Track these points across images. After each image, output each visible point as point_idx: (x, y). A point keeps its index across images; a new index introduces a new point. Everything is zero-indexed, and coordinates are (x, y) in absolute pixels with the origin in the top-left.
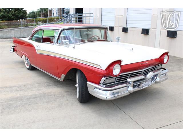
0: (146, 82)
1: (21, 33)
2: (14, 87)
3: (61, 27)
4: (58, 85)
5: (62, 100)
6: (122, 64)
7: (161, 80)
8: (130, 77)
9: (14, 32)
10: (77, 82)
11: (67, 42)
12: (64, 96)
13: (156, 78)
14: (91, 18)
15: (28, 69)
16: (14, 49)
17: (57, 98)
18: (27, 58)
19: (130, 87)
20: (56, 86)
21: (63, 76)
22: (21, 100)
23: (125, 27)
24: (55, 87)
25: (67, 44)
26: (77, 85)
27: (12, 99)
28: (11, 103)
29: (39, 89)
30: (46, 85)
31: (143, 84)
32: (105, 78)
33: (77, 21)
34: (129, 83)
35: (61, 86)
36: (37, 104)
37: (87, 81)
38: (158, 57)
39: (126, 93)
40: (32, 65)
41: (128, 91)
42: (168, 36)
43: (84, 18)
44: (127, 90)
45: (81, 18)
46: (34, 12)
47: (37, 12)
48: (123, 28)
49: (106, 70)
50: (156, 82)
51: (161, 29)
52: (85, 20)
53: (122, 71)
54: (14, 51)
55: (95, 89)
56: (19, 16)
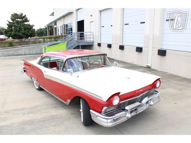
0: (141, 107)
1: (30, 50)
2: (25, 109)
3: (66, 57)
4: (64, 106)
5: (68, 123)
6: (121, 94)
7: (155, 102)
8: (127, 105)
9: (24, 50)
10: (82, 107)
11: (71, 71)
12: (69, 119)
13: (150, 102)
14: (92, 36)
15: (38, 89)
16: (24, 70)
17: (64, 121)
18: (36, 80)
19: (127, 114)
20: (63, 107)
21: (69, 101)
22: (32, 123)
23: (121, 45)
24: (62, 109)
25: (71, 73)
26: (81, 110)
27: (24, 123)
28: (24, 127)
29: (48, 111)
30: (54, 107)
31: (139, 109)
32: (106, 107)
33: (79, 39)
34: (127, 110)
35: (67, 107)
36: (46, 127)
37: (90, 109)
38: (151, 83)
39: (124, 119)
40: (41, 87)
41: (126, 118)
42: (159, 54)
43: (85, 37)
44: (126, 116)
45: (83, 36)
46: (41, 29)
47: (44, 29)
48: (120, 46)
49: (107, 101)
50: (150, 105)
51: (153, 48)
52: (86, 38)
53: (121, 100)
54: (24, 72)
55: (98, 117)
56: (29, 34)
